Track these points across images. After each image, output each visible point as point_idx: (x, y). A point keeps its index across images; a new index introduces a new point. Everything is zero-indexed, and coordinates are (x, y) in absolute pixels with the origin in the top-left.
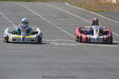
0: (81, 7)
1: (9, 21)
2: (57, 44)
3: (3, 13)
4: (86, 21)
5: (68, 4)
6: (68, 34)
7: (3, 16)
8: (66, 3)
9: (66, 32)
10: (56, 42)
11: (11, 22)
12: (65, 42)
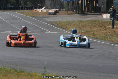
5: (17, 12)
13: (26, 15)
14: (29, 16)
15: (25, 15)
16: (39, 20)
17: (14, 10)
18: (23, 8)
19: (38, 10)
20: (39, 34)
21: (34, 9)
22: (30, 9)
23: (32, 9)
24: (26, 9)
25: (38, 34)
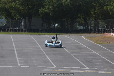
0: (92, 40)
1: (44, 52)
2: (71, 71)
3: (40, 46)
4: (93, 52)
5: (84, 37)
6: (80, 62)
7: (40, 48)
8: (83, 37)
9: (79, 61)
10: (71, 69)
11: (45, 53)
12: (77, 69)
13: (95, 42)
14: (99, 44)
15: (93, 41)
16: (110, 49)
17: (82, 33)
18: (93, 31)
19: (112, 34)
20: (108, 72)
21: (107, 32)
22: (101, 32)
23: (104, 32)
24: (97, 32)
25: (106, 72)
